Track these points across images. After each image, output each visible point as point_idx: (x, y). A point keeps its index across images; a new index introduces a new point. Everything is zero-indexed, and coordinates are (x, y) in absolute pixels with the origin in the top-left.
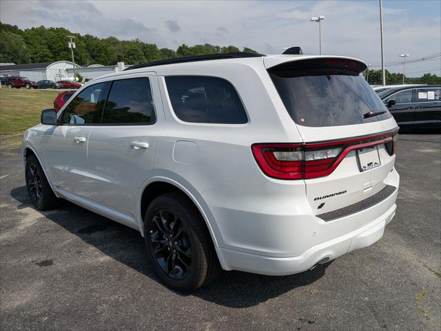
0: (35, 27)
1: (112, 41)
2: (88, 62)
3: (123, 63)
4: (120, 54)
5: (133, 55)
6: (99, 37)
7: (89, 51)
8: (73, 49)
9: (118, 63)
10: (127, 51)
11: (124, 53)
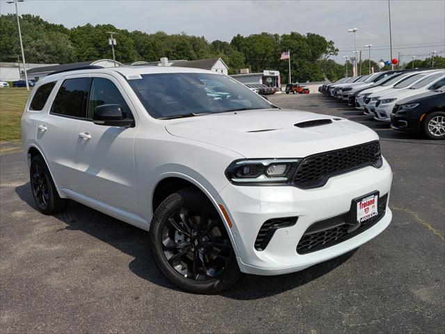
0: (81, 26)
1: (161, 37)
2: (136, 58)
3: (166, 59)
4: (168, 50)
5: (181, 49)
6: (147, 33)
7: (137, 48)
8: (114, 46)
9: (161, 59)
10: (175, 46)
11: (172, 48)
